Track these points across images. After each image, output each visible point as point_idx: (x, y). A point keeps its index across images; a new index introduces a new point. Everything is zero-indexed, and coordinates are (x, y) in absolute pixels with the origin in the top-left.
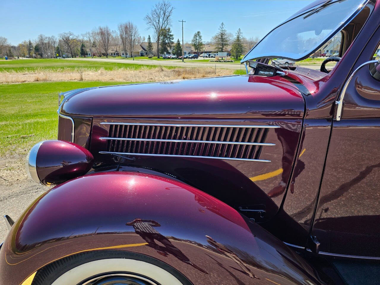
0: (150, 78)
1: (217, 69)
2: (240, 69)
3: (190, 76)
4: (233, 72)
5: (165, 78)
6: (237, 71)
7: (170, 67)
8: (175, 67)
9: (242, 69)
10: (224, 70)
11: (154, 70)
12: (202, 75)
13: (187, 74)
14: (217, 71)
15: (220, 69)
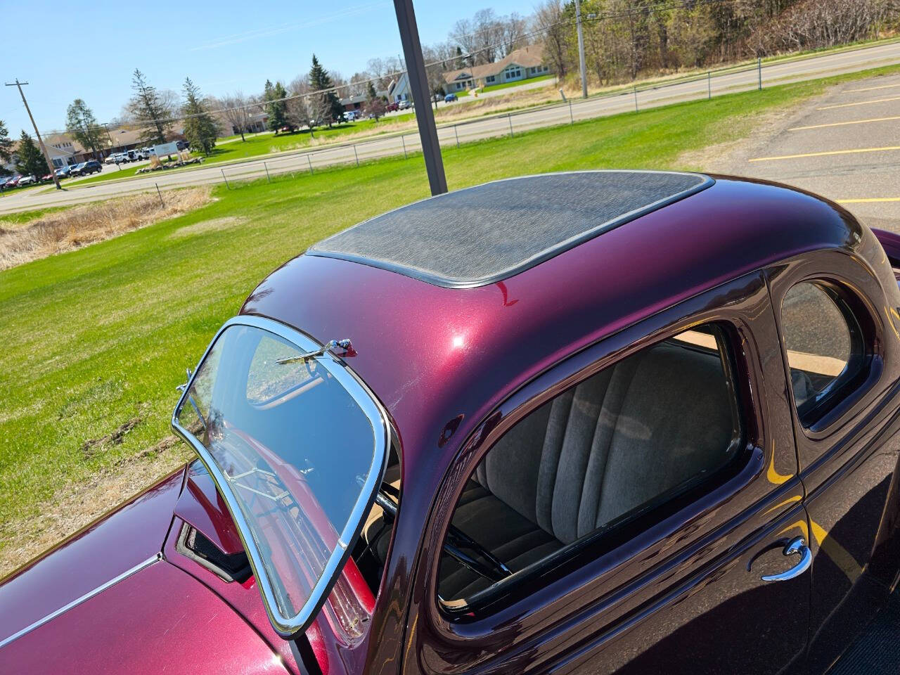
1: (165, 192)
2: (223, 180)
3: (94, 232)
4: (208, 192)
5: (16, 255)
6: (219, 187)
7: (24, 217)
8: (38, 214)
9: (228, 179)
10: (184, 191)
12: (126, 221)
13: (81, 228)
14: (166, 197)
15: (173, 190)
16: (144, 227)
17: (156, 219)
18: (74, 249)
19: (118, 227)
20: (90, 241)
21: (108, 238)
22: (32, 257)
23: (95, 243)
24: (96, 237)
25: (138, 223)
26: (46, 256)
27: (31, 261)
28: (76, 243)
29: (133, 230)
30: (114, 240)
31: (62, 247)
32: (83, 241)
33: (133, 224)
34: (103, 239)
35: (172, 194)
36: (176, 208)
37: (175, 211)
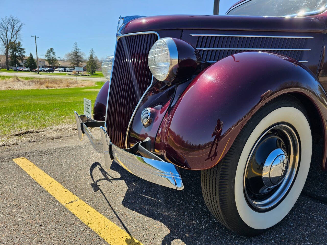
0: (8, 86)
1: (79, 80)
2: (100, 81)
3: (54, 85)
4: (94, 83)
5: (25, 86)
6: (98, 82)
7: (27, 78)
8: (32, 78)
9: (102, 81)
10: (85, 81)
11: (8, 80)
12: (65, 85)
13: (49, 83)
14: (78, 82)
15: (81, 80)
16: (71, 88)
17: (76, 86)
18: (46, 89)
19: (62, 86)
20: (52, 88)
21: (58, 88)
22: (31, 88)
23: (54, 88)
24: (54, 87)
25: (69, 86)
26: (36, 89)
27: (30, 89)
28: (47, 87)
29: (68, 88)
30: (60, 89)
31: (42, 87)
32: (49, 87)
33: (68, 86)
34: (56, 88)
35: (81, 81)
36: (83, 85)
37: (83, 86)
